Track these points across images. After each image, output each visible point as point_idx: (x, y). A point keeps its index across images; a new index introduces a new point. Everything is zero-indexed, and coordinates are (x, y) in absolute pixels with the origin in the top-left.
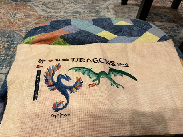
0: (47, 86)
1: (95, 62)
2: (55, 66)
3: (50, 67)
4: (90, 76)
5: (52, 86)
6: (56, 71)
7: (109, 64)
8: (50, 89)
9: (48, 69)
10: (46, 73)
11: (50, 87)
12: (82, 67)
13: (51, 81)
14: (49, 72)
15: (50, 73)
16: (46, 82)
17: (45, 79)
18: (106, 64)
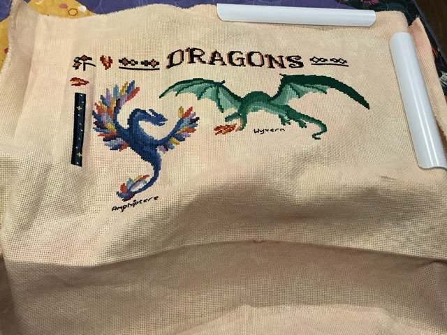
0: (102, 137)
1: (234, 65)
2: (122, 91)
3: (108, 90)
4: (218, 101)
5: (114, 138)
6: (126, 101)
7: (282, 66)
8: (110, 146)
9: (102, 96)
10: (98, 107)
11: (109, 140)
12: (195, 79)
13: (111, 126)
14: (106, 105)
15: (108, 107)
16: (98, 127)
17: (95, 120)
18: (271, 66)
